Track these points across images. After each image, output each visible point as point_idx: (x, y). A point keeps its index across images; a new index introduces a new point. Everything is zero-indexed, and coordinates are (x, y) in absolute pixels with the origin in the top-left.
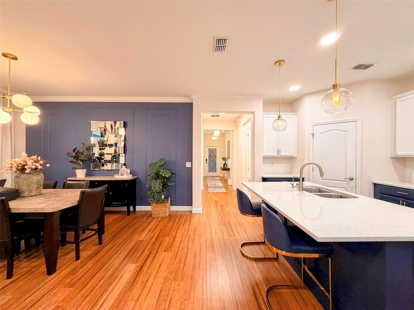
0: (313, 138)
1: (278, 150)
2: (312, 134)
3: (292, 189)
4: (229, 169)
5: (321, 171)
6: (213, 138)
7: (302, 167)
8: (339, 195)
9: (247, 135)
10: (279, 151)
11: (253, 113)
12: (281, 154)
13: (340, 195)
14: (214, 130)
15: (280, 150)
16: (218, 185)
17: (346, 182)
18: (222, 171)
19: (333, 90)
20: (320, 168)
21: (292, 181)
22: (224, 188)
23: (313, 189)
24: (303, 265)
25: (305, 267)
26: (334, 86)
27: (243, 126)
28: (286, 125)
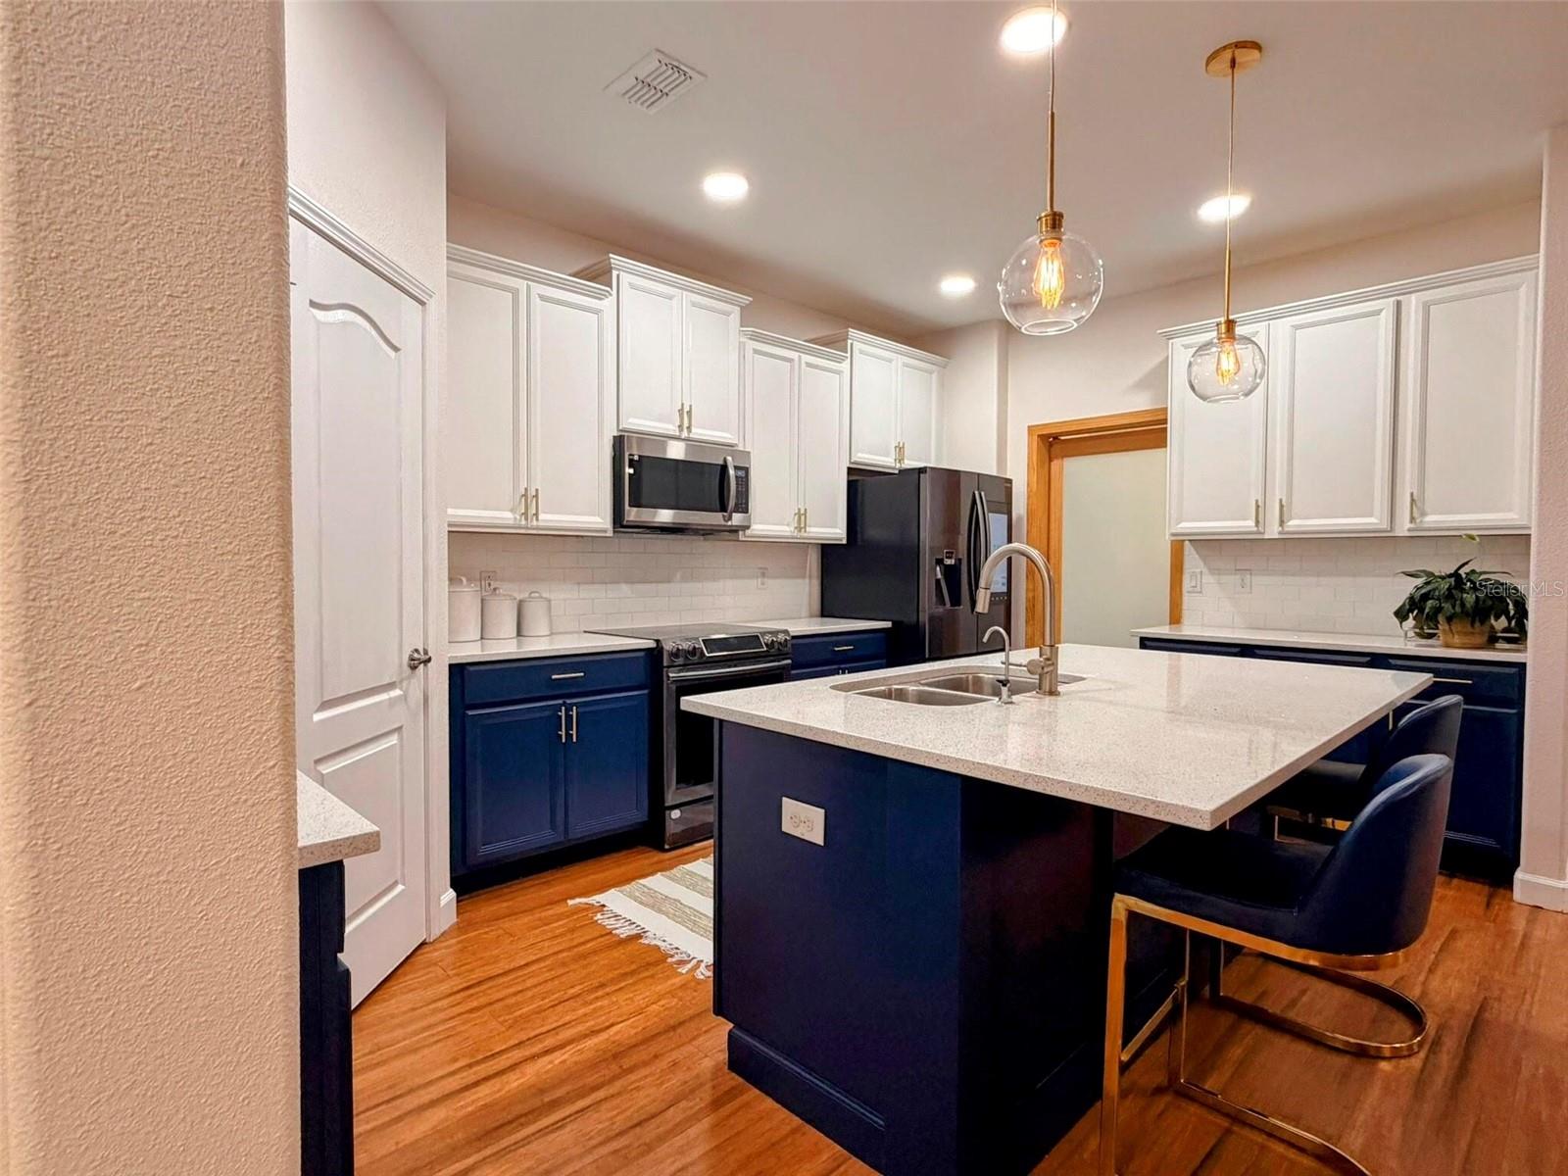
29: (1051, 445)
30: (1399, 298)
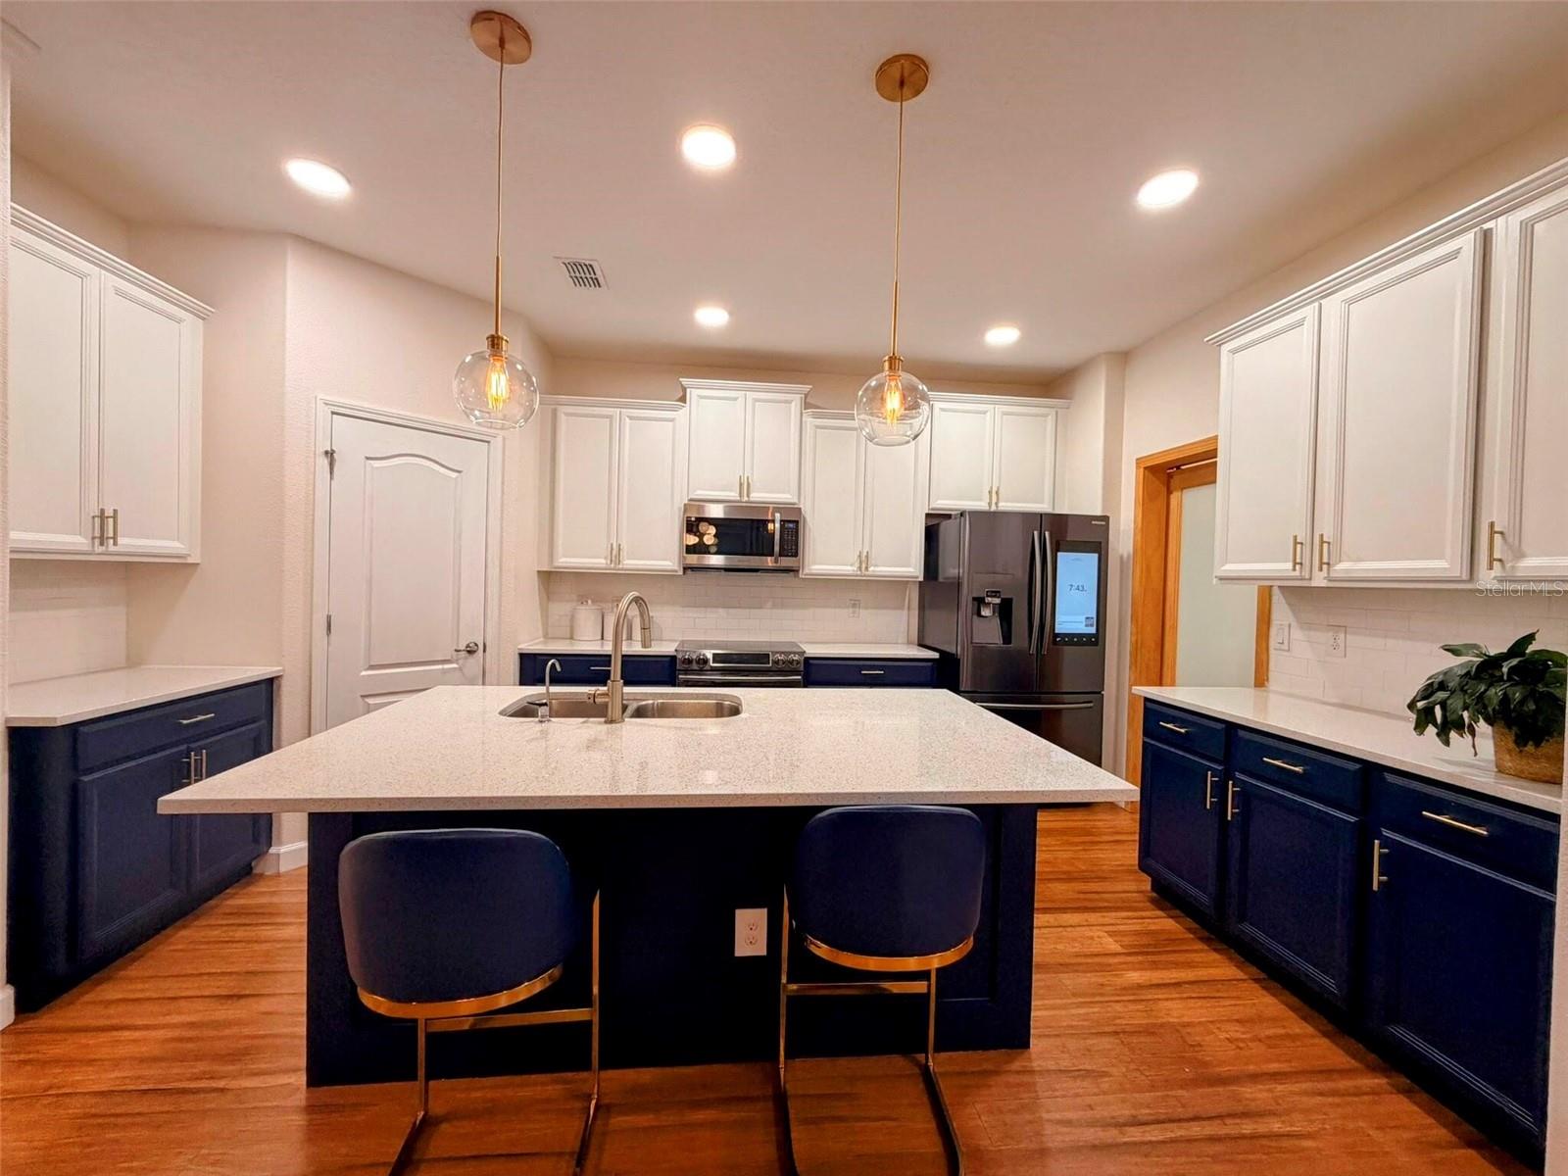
0: (332, 472)
1: (101, 511)
2: (326, 453)
12: (118, 541)
15: (114, 519)
17: (457, 662)
29: (1170, 476)
30: (1486, 226)
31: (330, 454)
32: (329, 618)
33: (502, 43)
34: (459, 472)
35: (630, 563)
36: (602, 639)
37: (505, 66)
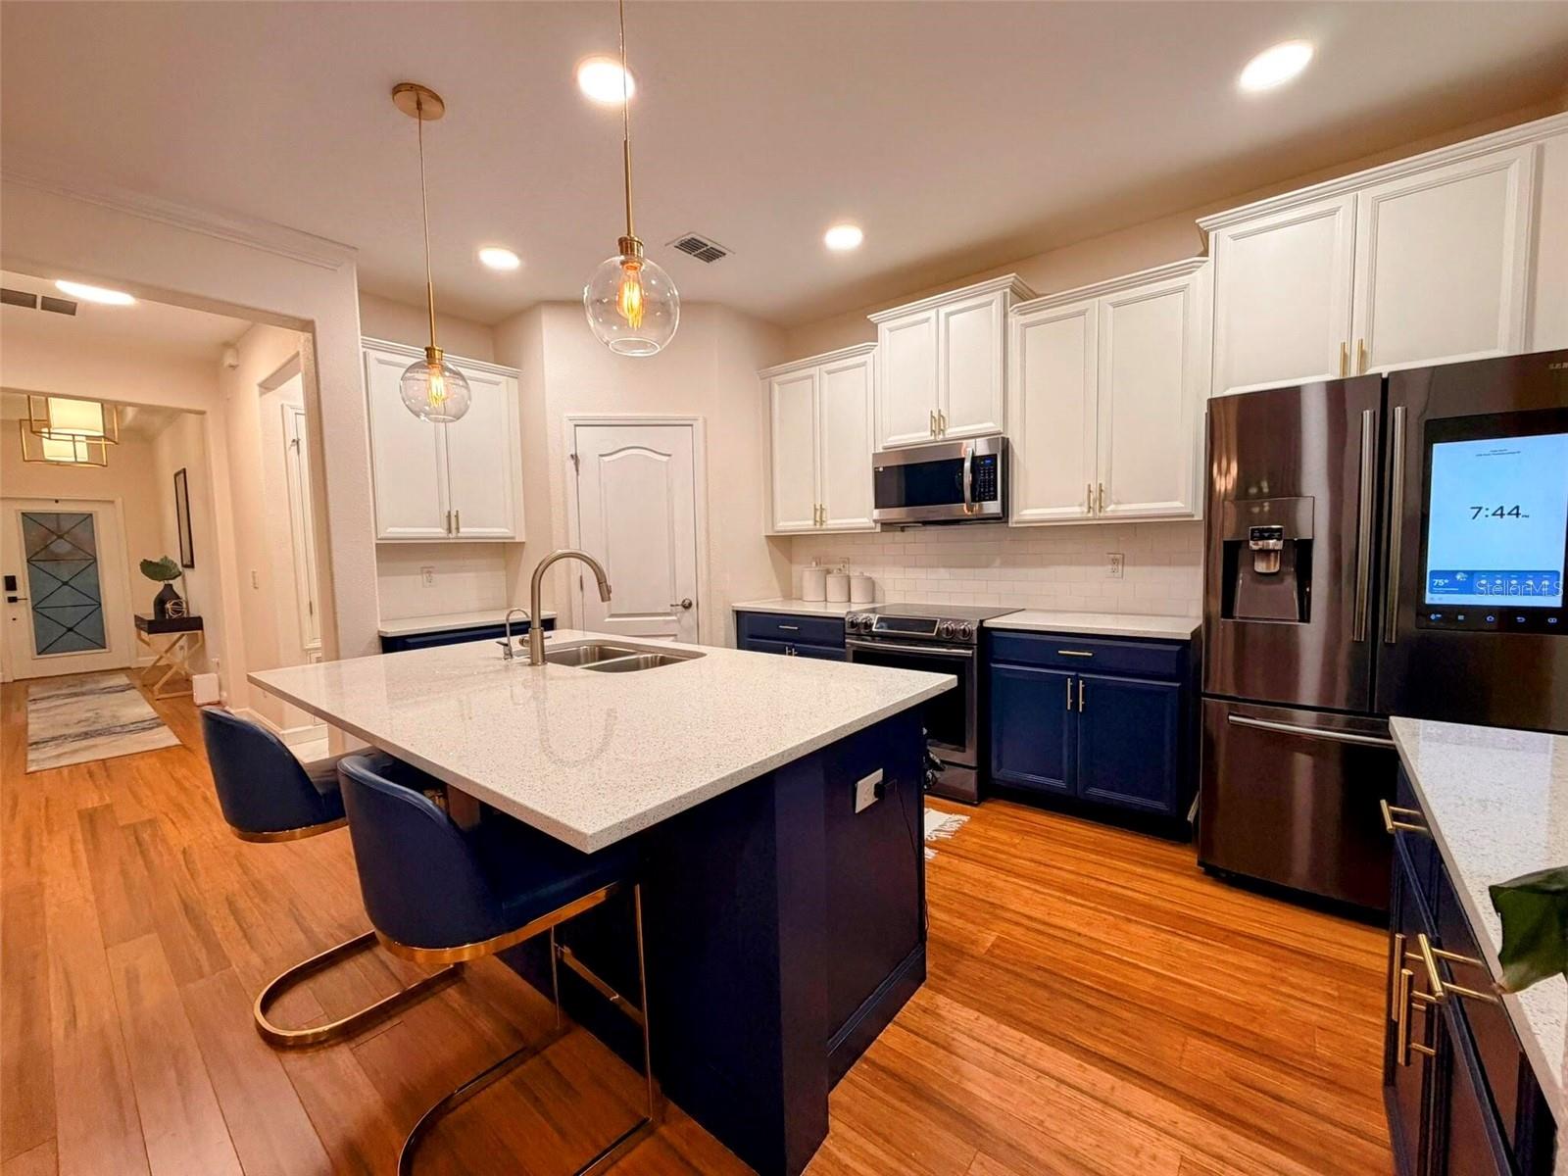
0: (577, 470)
1: (449, 512)
2: (572, 456)
3: (504, 662)
4: (199, 619)
5: (601, 581)
6: (55, 449)
7: (537, 569)
8: (656, 657)
9: (289, 443)
10: (451, 521)
11: (307, 326)
12: (461, 530)
13: (662, 657)
14: (47, 395)
15: (457, 516)
16: (114, 717)
17: (676, 614)
18: (144, 635)
19: (622, 258)
20: (597, 570)
21: (504, 634)
22: (166, 727)
23: (582, 653)
24: (556, 948)
25: (562, 952)
26: (624, 244)
27: (261, 394)
28: (466, 396)
31: (575, 457)
32: (581, 577)
33: (419, 105)
34: (669, 455)
35: (833, 523)
36: (849, 600)
37: (423, 121)
